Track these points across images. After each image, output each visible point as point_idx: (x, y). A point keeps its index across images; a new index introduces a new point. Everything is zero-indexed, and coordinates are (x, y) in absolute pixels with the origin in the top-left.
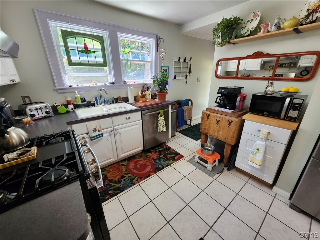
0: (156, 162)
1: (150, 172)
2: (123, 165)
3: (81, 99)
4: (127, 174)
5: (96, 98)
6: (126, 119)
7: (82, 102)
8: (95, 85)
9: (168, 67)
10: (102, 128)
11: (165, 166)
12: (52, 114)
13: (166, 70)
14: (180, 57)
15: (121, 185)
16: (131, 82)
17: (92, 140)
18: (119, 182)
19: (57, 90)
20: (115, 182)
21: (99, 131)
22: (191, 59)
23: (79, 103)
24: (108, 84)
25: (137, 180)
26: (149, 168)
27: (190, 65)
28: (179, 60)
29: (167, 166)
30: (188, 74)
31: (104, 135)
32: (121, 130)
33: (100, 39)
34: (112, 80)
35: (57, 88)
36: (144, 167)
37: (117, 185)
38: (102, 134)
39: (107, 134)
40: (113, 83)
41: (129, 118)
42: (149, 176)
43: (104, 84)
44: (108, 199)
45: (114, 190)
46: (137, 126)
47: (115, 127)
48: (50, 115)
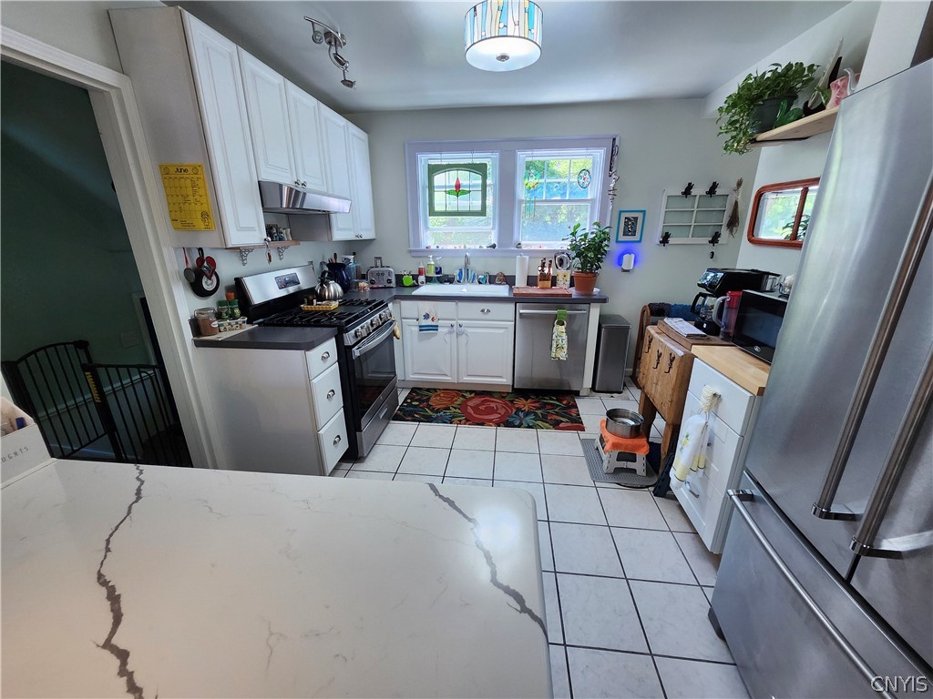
0: (518, 415)
1: (491, 421)
2: (463, 396)
3: (436, 268)
4: (455, 408)
5: (461, 270)
6: (483, 311)
7: (437, 273)
8: (462, 248)
9: (644, 212)
10: (439, 317)
11: (525, 424)
12: (393, 284)
13: (636, 219)
14: (690, 184)
15: (434, 415)
16: (545, 245)
17: (421, 330)
18: (438, 411)
19: (411, 251)
20: (433, 410)
21: (433, 320)
22: (739, 184)
23: (432, 274)
24: (485, 247)
25: (460, 421)
26: (495, 417)
27: (736, 203)
28: (687, 192)
29: (529, 427)
30: (724, 232)
31: (440, 329)
32: (469, 330)
33: (481, 169)
34: (494, 241)
35: (412, 248)
36: (491, 411)
37: (430, 413)
38: (437, 326)
39: (446, 330)
40: (494, 246)
41: (488, 311)
42: (482, 424)
43: (478, 247)
44: (408, 421)
45: (423, 416)
46: (502, 331)
47: (460, 322)
48: (391, 285)
